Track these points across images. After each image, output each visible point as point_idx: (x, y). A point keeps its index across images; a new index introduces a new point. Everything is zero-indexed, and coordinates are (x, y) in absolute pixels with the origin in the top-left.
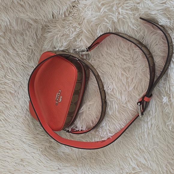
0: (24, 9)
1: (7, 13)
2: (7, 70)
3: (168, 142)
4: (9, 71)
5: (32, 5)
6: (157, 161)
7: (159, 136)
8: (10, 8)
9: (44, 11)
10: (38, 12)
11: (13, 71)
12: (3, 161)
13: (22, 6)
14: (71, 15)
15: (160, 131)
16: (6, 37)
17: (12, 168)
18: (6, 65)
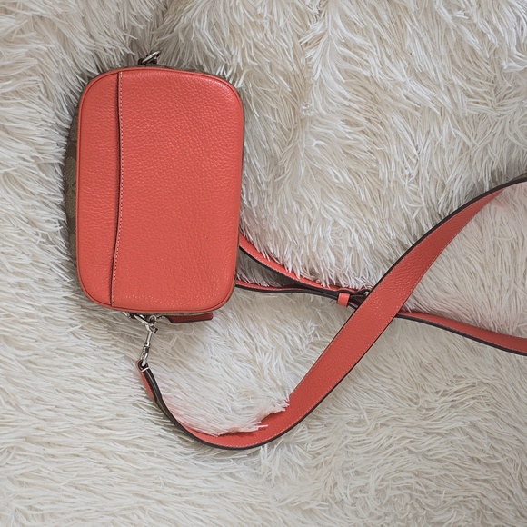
12: (71, 392)
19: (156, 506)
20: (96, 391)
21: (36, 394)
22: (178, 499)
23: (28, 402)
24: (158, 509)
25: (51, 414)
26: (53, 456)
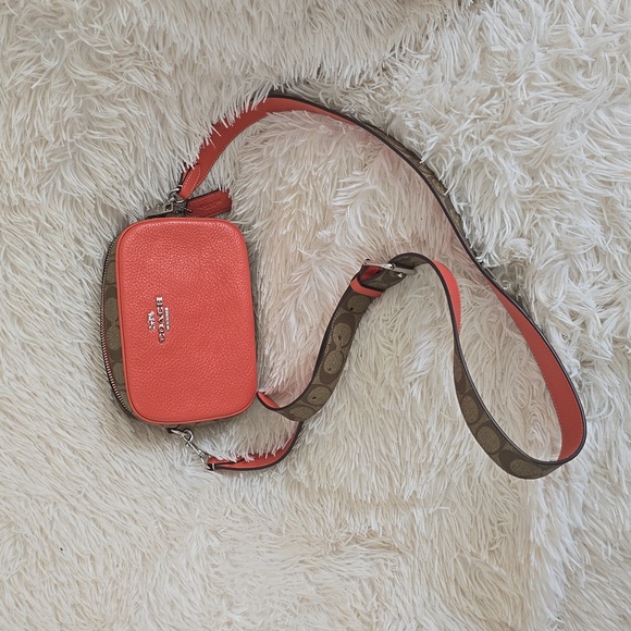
0: (249, 29)
1: (204, 22)
2: (145, 165)
3: (481, 511)
4: (150, 168)
5: (276, 25)
6: (436, 543)
7: (464, 489)
8: (219, 13)
9: (302, 51)
10: (283, 47)
11: (157, 171)
12: (53, 390)
13: (250, 18)
14: (367, 90)
15: (470, 479)
16: (176, 79)
17: (70, 420)
18: (147, 153)
19: (67, 509)
20: (73, 400)
21: (21, 374)
22: (88, 513)
23: (12, 376)
24: (67, 512)
25: (26, 396)
26: (11, 428)
